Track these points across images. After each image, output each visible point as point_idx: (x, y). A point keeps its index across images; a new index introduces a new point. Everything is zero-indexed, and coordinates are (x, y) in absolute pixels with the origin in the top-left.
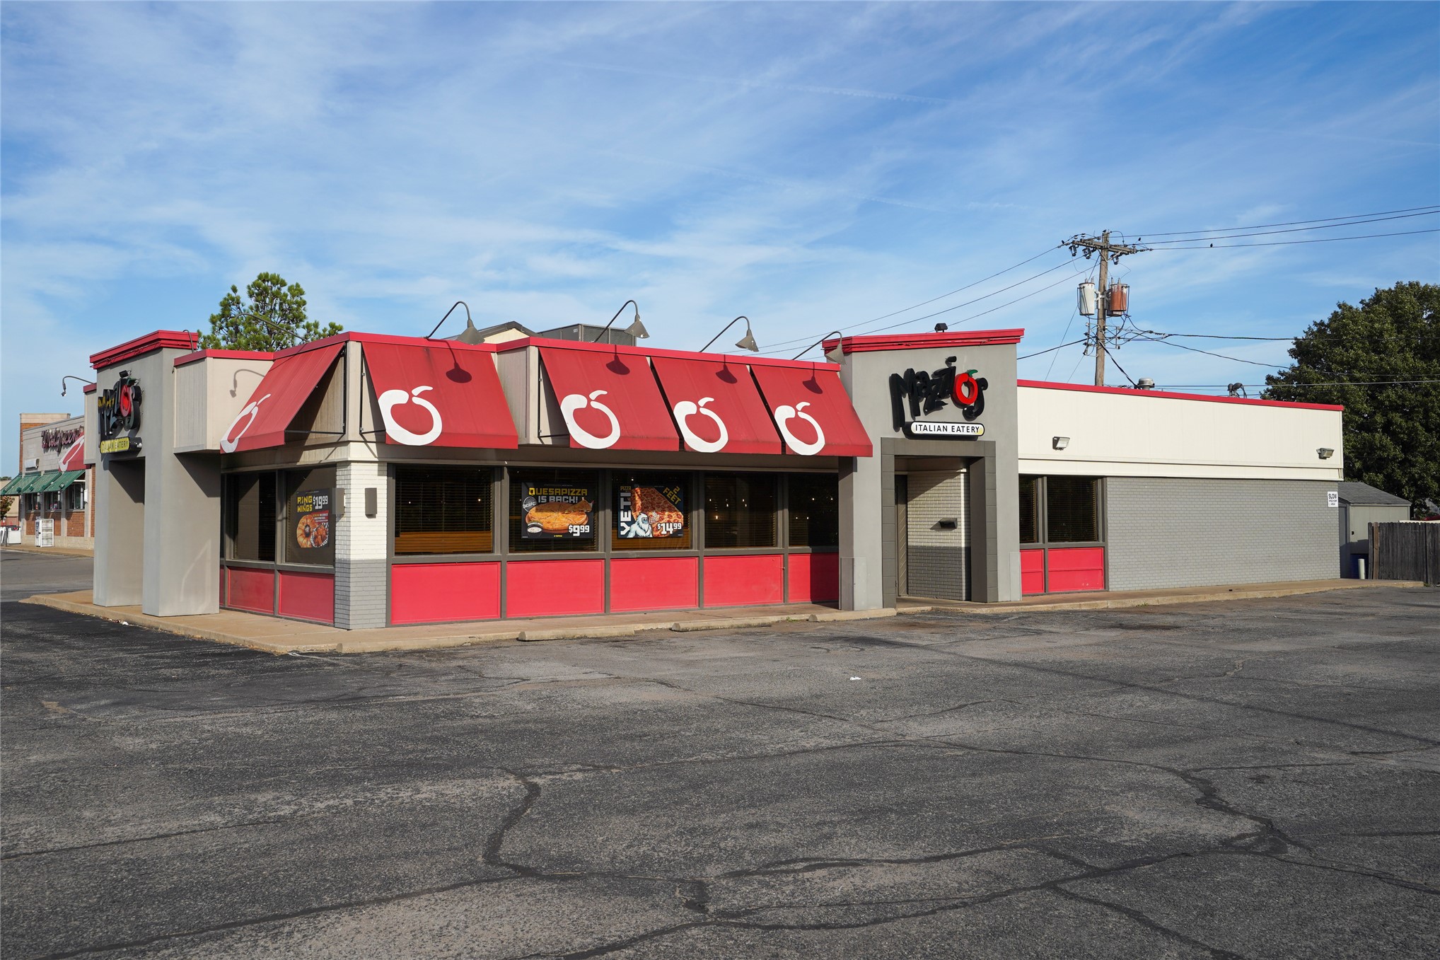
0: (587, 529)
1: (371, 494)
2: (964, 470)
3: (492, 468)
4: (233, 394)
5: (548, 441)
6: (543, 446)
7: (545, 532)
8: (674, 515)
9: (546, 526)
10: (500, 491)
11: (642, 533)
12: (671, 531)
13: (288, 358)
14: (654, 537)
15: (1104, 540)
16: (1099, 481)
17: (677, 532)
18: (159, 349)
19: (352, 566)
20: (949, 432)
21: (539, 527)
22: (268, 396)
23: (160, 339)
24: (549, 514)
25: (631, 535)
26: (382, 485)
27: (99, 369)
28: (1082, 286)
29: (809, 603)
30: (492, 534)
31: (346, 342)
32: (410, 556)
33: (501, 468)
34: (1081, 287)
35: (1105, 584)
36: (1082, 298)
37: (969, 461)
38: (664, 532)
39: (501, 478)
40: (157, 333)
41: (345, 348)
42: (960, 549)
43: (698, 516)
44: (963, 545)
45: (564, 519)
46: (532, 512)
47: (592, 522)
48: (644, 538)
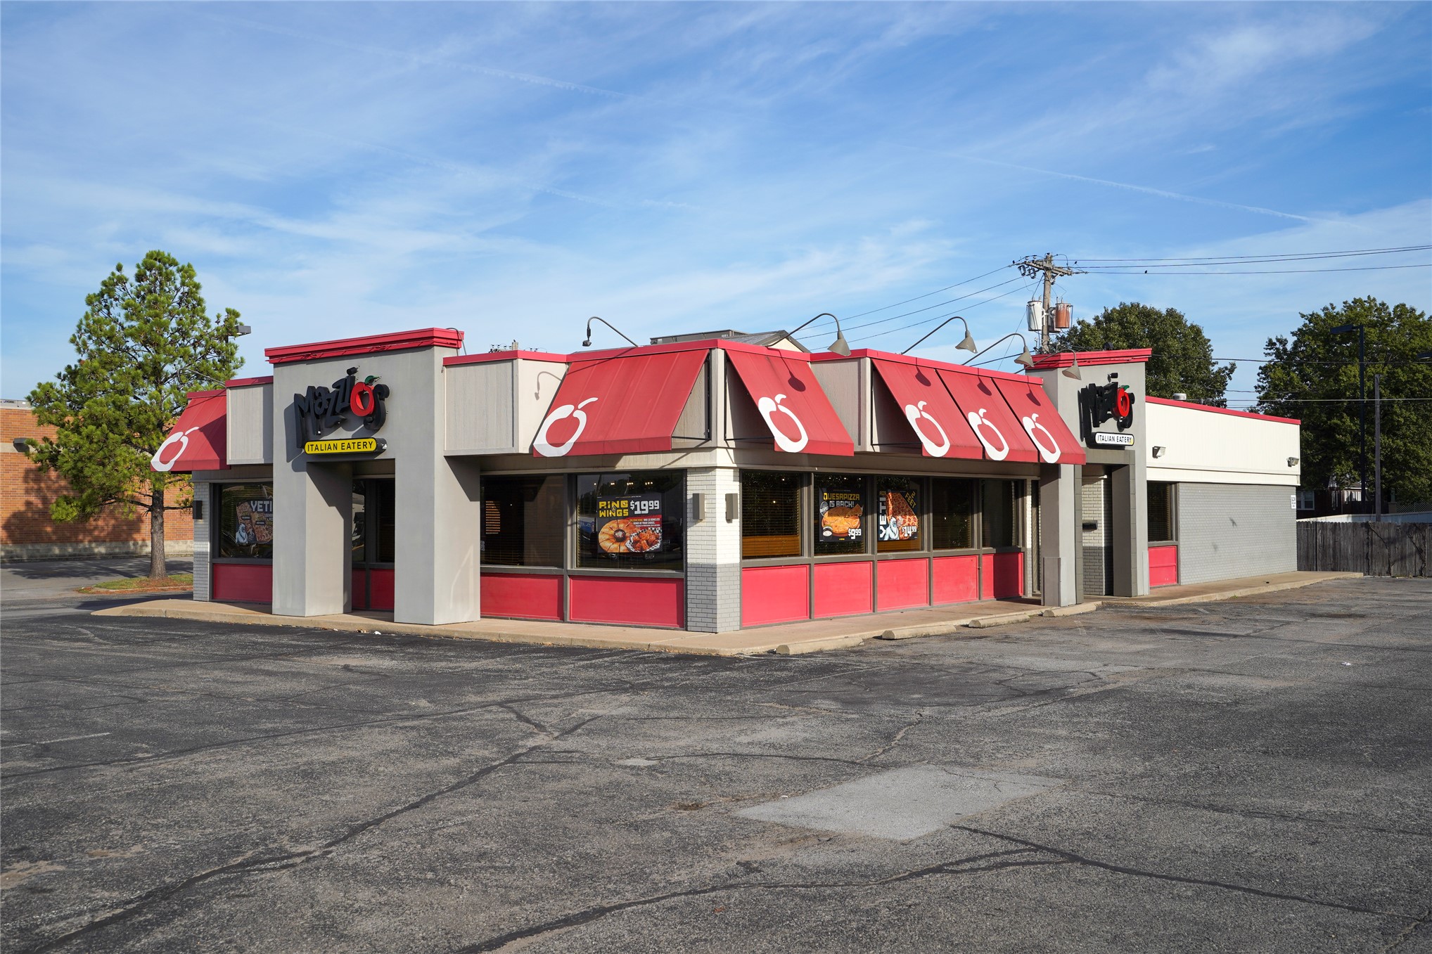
0: (859, 532)
1: (730, 498)
2: (1105, 477)
3: (801, 474)
4: (537, 396)
5: (877, 449)
6: (874, 453)
7: (834, 536)
8: (912, 518)
9: (837, 530)
10: (806, 495)
11: (893, 537)
12: (910, 533)
13: (598, 362)
14: (901, 540)
15: (1177, 540)
16: (1173, 486)
17: (914, 534)
18: (431, 346)
19: (718, 570)
20: (1115, 442)
21: (830, 530)
22: (594, 399)
23: (434, 337)
24: (836, 518)
25: (886, 539)
26: (735, 488)
27: (276, 365)
28: (1032, 304)
29: (990, 600)
30: (799, 537)
31: (711, 349)
32: (751, 560)
33: (809, 474)
34: (1030, 305)
35: (1178, 580)
36: (1030, 315)
37: (1110, 469)
38: (906, 535)
39: (809, 484)
40: (432, 330)
41: (709, 355)
42: (1100, 548)
43: (928, 519)
44: (1103, 545)
45: (846, 523)
46: (826, 516)
47: (863, 526)
48: (895, 540)
